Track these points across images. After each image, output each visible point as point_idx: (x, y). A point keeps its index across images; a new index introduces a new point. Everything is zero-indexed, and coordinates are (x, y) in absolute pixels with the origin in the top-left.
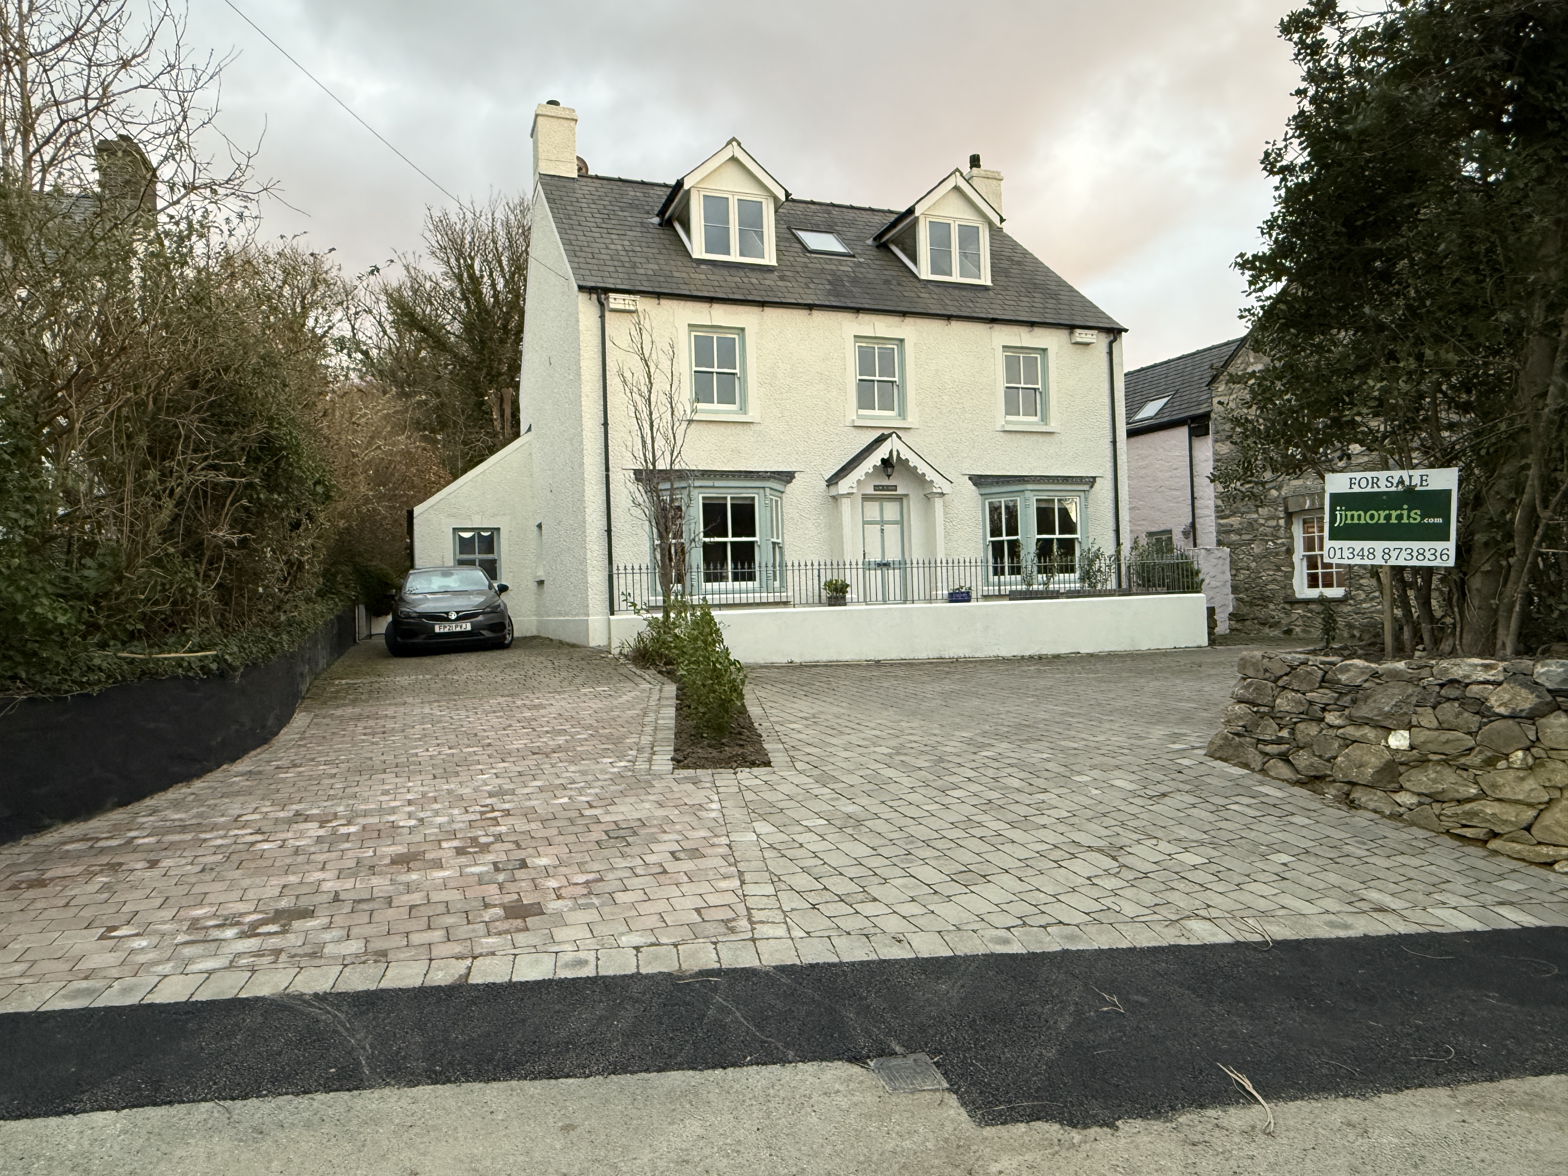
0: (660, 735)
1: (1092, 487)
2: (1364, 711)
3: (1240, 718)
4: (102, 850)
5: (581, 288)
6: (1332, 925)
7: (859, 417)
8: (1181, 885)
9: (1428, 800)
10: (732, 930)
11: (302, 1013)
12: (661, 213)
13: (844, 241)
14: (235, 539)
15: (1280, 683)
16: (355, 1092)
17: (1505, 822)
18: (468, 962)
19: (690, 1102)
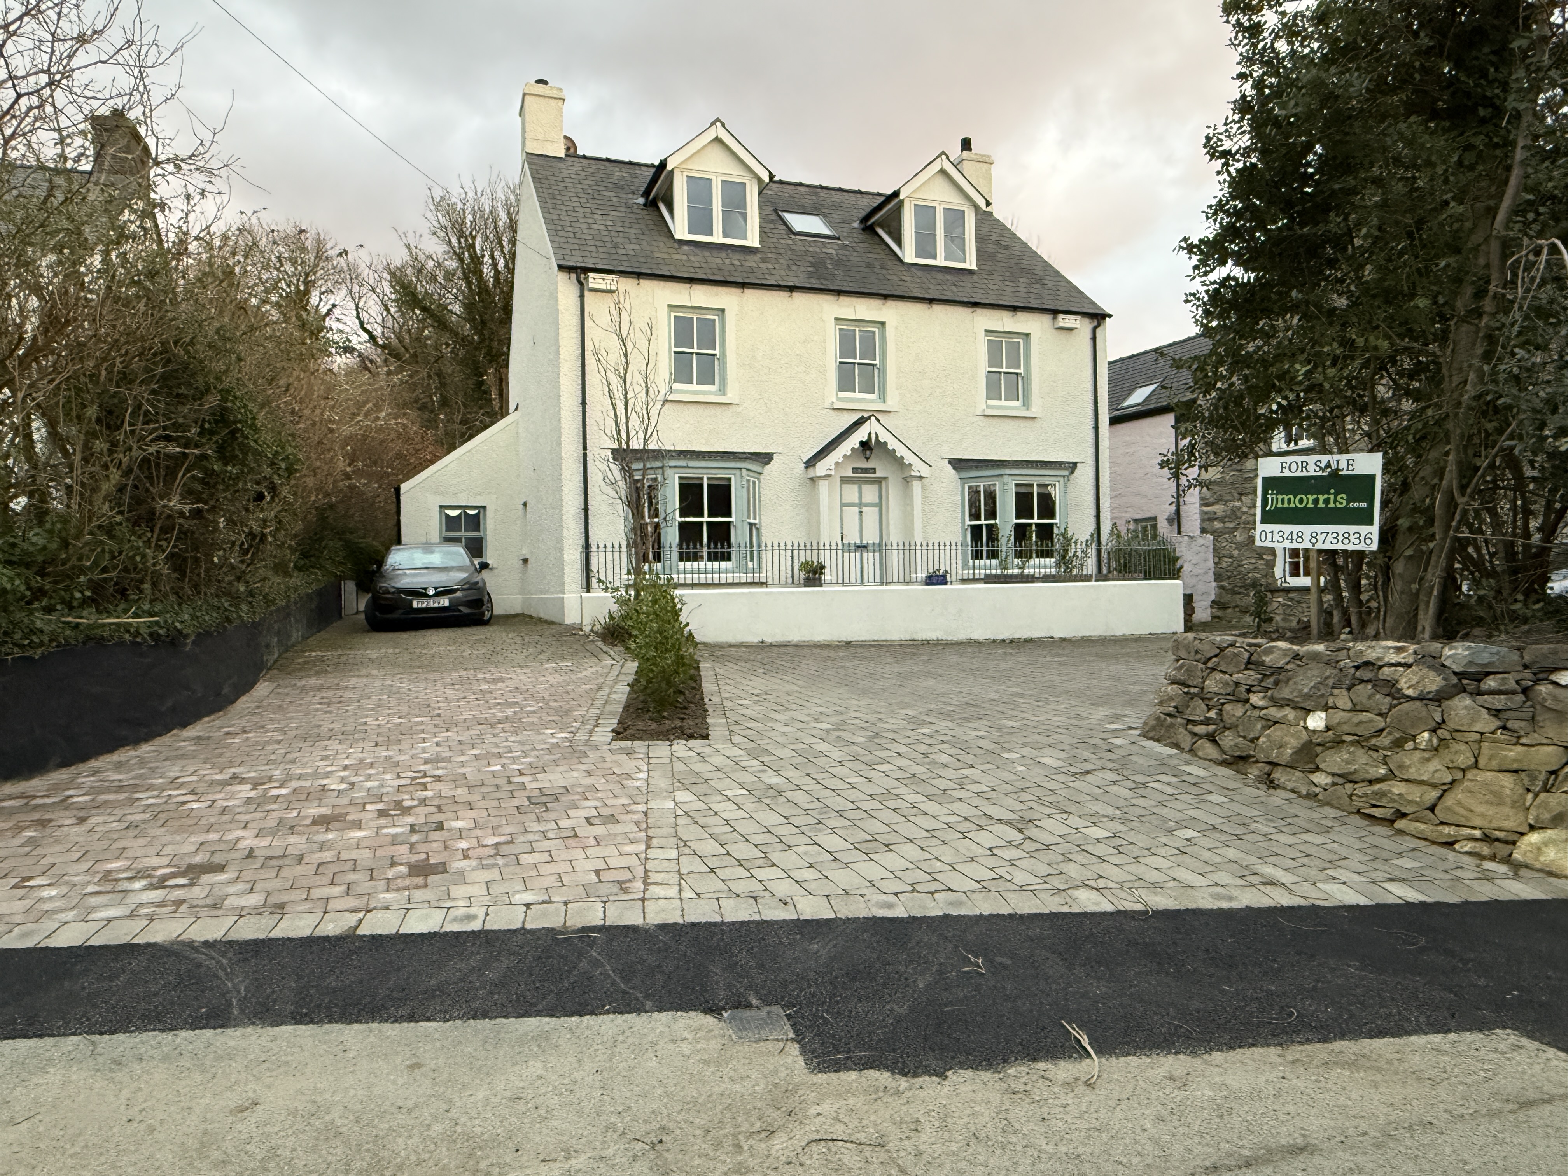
0: (609, 708)
1: (1072, 472)
2: (1285, 692)
3: (1171, 699)
4: (36, 807)
5: (561, 267)
6: (1218, 897)
7: (839, 399)
8: (1080, 858)
9: (1340, 780)
10: (625, 891)
11: (187, 958)
12: (646, 193)
13: (830, 223)
14: (187, 508)
15: (1210, 665)
16: (219, 1030)
17: (1410, 802)
18: (361, 915)
19: (539, 1046)
